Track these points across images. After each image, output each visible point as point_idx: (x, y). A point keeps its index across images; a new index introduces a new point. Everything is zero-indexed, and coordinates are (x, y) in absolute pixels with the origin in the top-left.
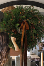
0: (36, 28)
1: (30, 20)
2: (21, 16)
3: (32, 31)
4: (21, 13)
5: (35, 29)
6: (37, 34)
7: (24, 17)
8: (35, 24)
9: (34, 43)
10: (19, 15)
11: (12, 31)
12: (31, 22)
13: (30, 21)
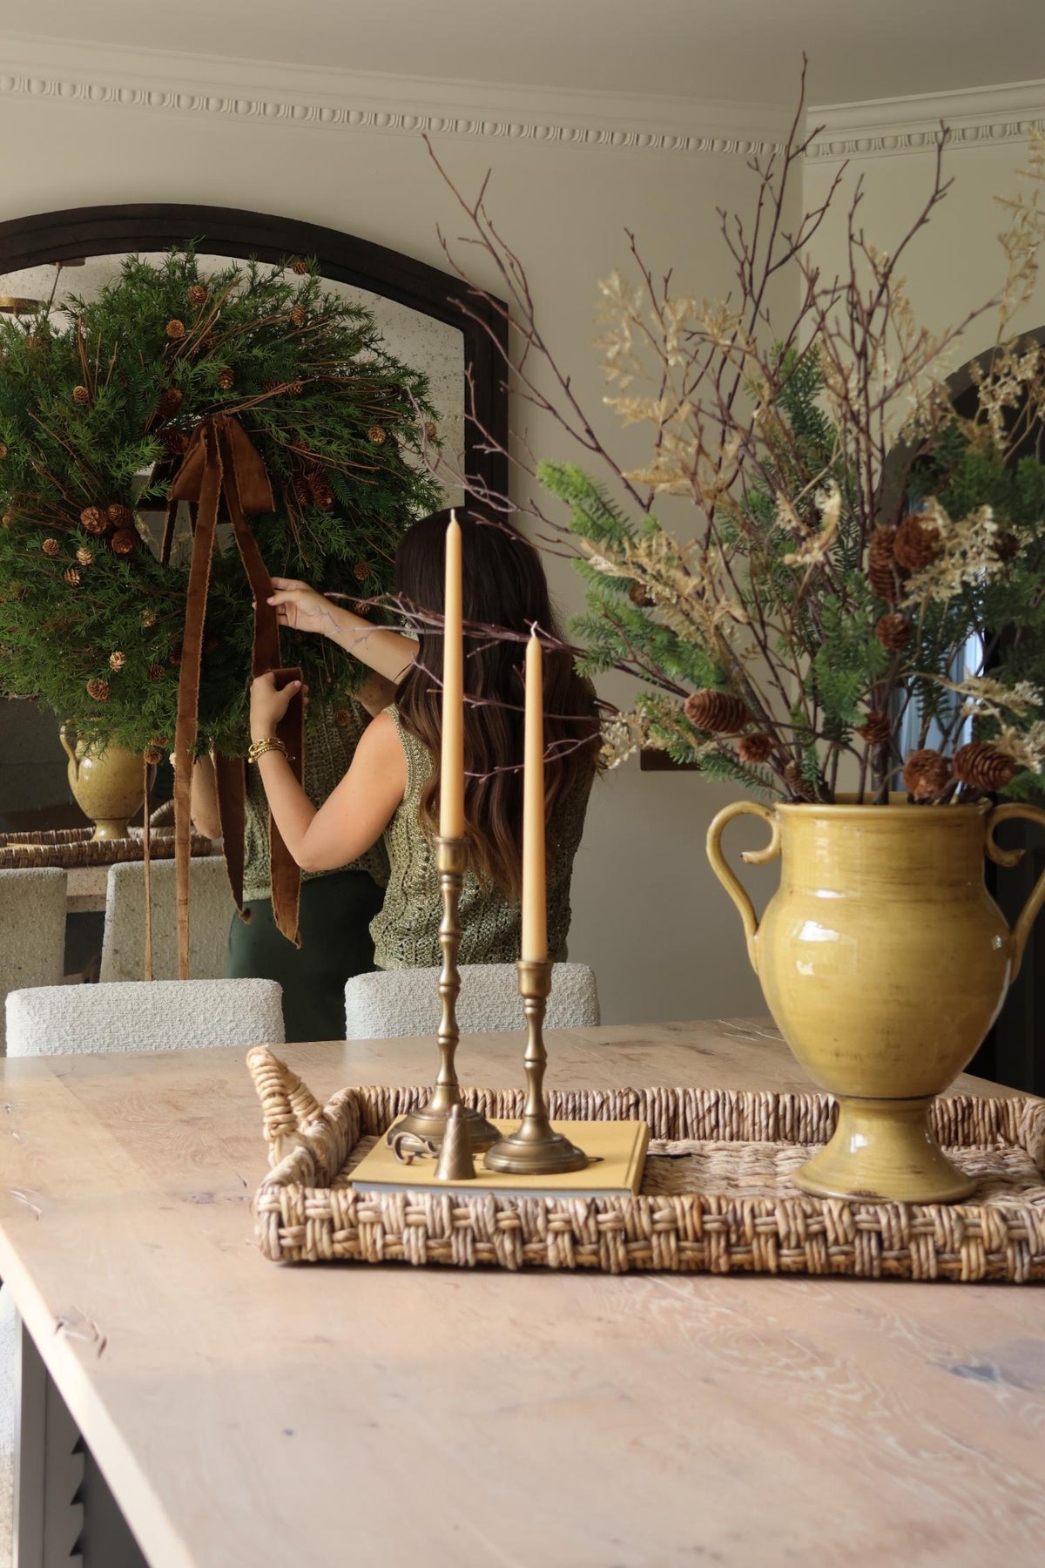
0: (346, 501)
1: (277, 402)
2: (182, 364)
3: (307, 537)
4: (175, 327)
5: (338, 509)
6: (350, 563)
7: (212, 366)
8: (336, 453)
9: (321, 662)
10: (159, 348)
11: (89, 516)
12: (293, 434)
13: (281, 422)
